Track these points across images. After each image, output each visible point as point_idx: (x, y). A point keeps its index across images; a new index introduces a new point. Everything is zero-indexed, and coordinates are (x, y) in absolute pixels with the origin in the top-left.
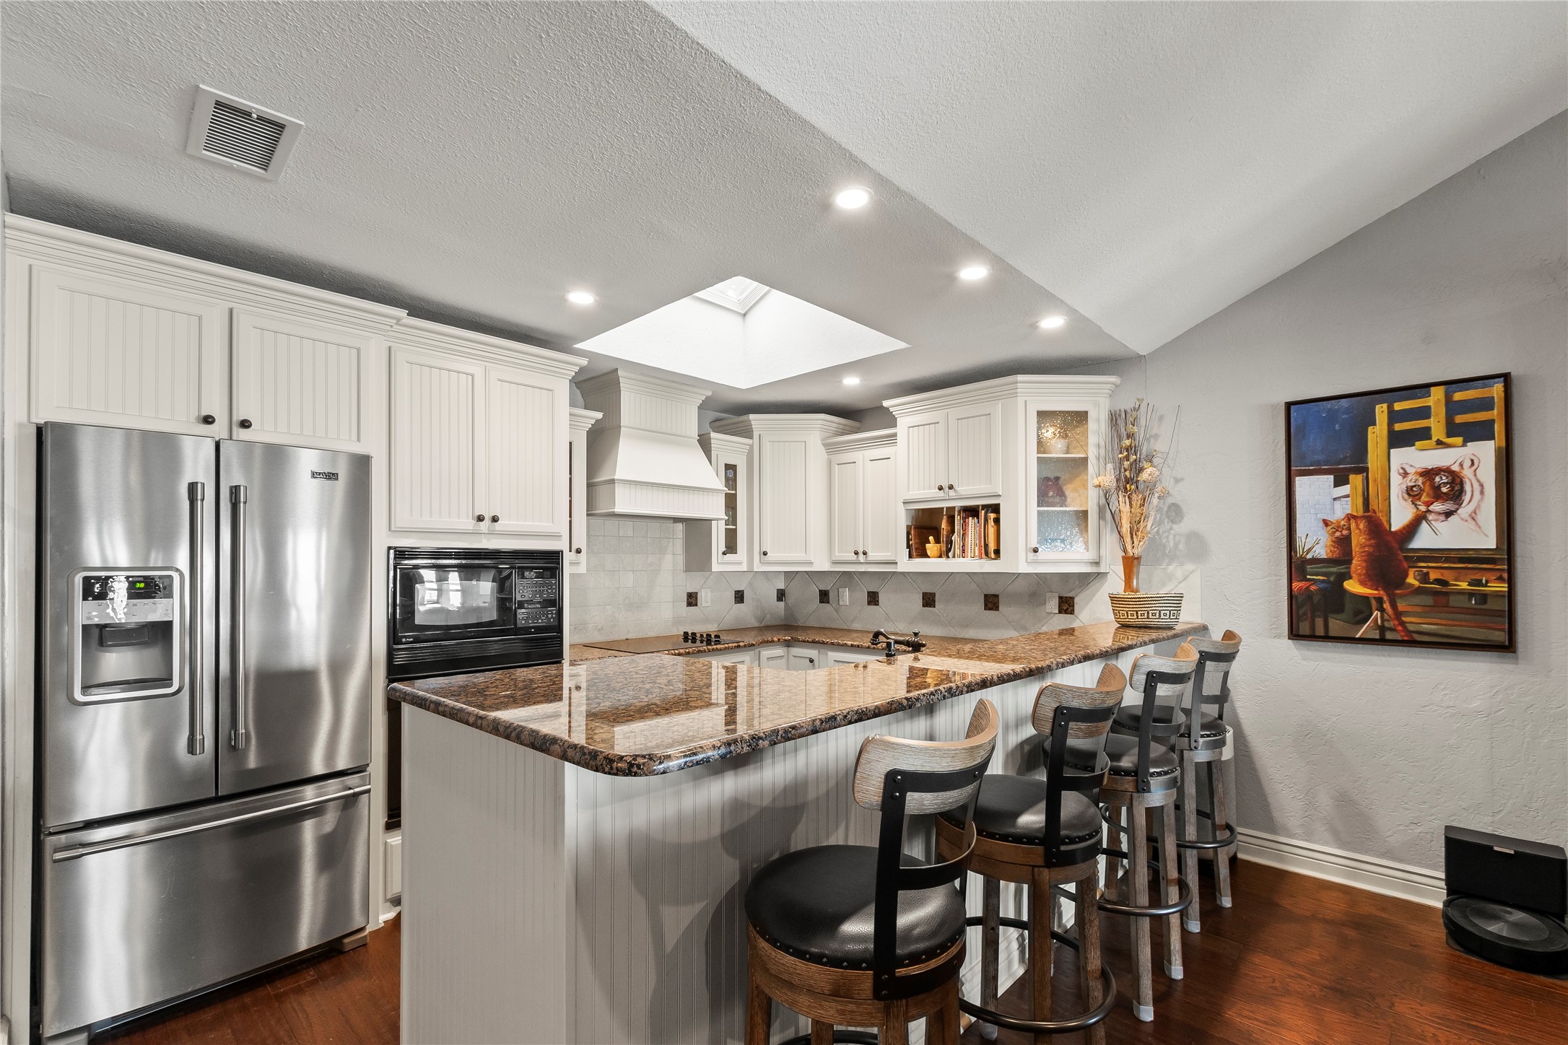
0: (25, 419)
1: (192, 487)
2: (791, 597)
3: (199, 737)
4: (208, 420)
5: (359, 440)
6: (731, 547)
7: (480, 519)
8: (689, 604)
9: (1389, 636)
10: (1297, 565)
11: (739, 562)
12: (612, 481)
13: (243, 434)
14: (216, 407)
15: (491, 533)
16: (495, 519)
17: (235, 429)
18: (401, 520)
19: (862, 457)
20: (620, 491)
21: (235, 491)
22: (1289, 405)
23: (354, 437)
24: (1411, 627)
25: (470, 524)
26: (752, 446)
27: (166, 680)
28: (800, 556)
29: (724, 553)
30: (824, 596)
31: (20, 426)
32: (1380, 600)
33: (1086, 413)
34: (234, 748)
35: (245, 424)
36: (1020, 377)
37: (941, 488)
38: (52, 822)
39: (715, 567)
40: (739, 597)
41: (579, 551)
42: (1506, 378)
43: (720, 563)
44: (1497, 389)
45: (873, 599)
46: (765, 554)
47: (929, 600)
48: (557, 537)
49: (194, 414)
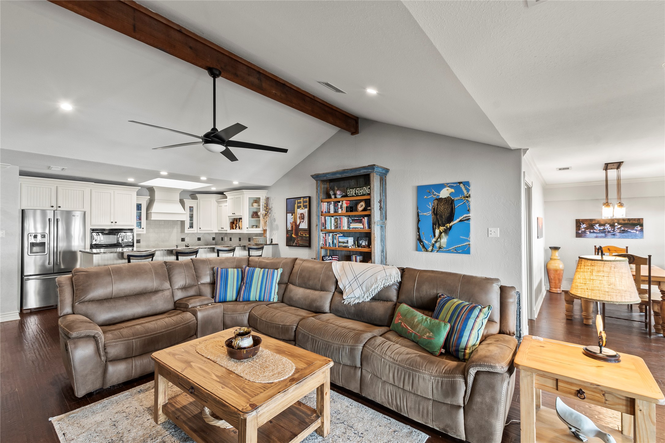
0: (20, 209)
1: (49, 219)
2: (216, 239)
3: (50, 262)
4: (52, 207)
5: (83, 208)
6: (191, 226)
7: (112, 222)
8: (182, 241)
9: (297, 245)
10: (287, 231)
11: (195, 230)
12: (151, 213)
13: (59, 209)
14: (54, 204)
15: (115, 225)
16: (116, 222)
17: (58, 208)
18: (93, 223)
19: (223, 205)
20: (153, 215)
21: (57, 220)
22: (287, 199)
23: (82, 208)
24: (299, 243)
25: (110, 224)
26: (198, 202)
27: (44, 252)
28: (209, 229)
29: (189, 228)
30: (222, 239)
31: (19, 209)
32: (296, 238)
33: (260, 198)
34: (57, 264)
35: (60, 207)
36: (243, 190)
37: (233, 214)
38: (25, 274)
39: (186, 232)
40: (199, 239)
41: (143, 228)
42: (310, 198)
43: (187, 230)
44: (308, 199)
45: (231, 239)
46: (200, 228)
47: (240, 239)
48: (133, 226)
49: (50, 206)
